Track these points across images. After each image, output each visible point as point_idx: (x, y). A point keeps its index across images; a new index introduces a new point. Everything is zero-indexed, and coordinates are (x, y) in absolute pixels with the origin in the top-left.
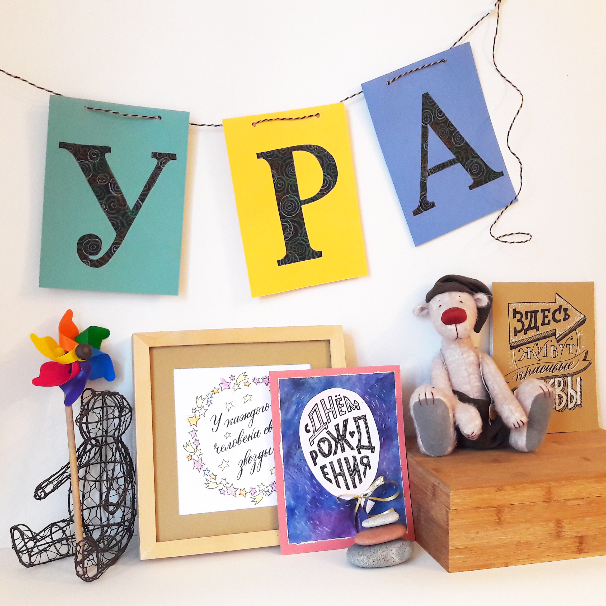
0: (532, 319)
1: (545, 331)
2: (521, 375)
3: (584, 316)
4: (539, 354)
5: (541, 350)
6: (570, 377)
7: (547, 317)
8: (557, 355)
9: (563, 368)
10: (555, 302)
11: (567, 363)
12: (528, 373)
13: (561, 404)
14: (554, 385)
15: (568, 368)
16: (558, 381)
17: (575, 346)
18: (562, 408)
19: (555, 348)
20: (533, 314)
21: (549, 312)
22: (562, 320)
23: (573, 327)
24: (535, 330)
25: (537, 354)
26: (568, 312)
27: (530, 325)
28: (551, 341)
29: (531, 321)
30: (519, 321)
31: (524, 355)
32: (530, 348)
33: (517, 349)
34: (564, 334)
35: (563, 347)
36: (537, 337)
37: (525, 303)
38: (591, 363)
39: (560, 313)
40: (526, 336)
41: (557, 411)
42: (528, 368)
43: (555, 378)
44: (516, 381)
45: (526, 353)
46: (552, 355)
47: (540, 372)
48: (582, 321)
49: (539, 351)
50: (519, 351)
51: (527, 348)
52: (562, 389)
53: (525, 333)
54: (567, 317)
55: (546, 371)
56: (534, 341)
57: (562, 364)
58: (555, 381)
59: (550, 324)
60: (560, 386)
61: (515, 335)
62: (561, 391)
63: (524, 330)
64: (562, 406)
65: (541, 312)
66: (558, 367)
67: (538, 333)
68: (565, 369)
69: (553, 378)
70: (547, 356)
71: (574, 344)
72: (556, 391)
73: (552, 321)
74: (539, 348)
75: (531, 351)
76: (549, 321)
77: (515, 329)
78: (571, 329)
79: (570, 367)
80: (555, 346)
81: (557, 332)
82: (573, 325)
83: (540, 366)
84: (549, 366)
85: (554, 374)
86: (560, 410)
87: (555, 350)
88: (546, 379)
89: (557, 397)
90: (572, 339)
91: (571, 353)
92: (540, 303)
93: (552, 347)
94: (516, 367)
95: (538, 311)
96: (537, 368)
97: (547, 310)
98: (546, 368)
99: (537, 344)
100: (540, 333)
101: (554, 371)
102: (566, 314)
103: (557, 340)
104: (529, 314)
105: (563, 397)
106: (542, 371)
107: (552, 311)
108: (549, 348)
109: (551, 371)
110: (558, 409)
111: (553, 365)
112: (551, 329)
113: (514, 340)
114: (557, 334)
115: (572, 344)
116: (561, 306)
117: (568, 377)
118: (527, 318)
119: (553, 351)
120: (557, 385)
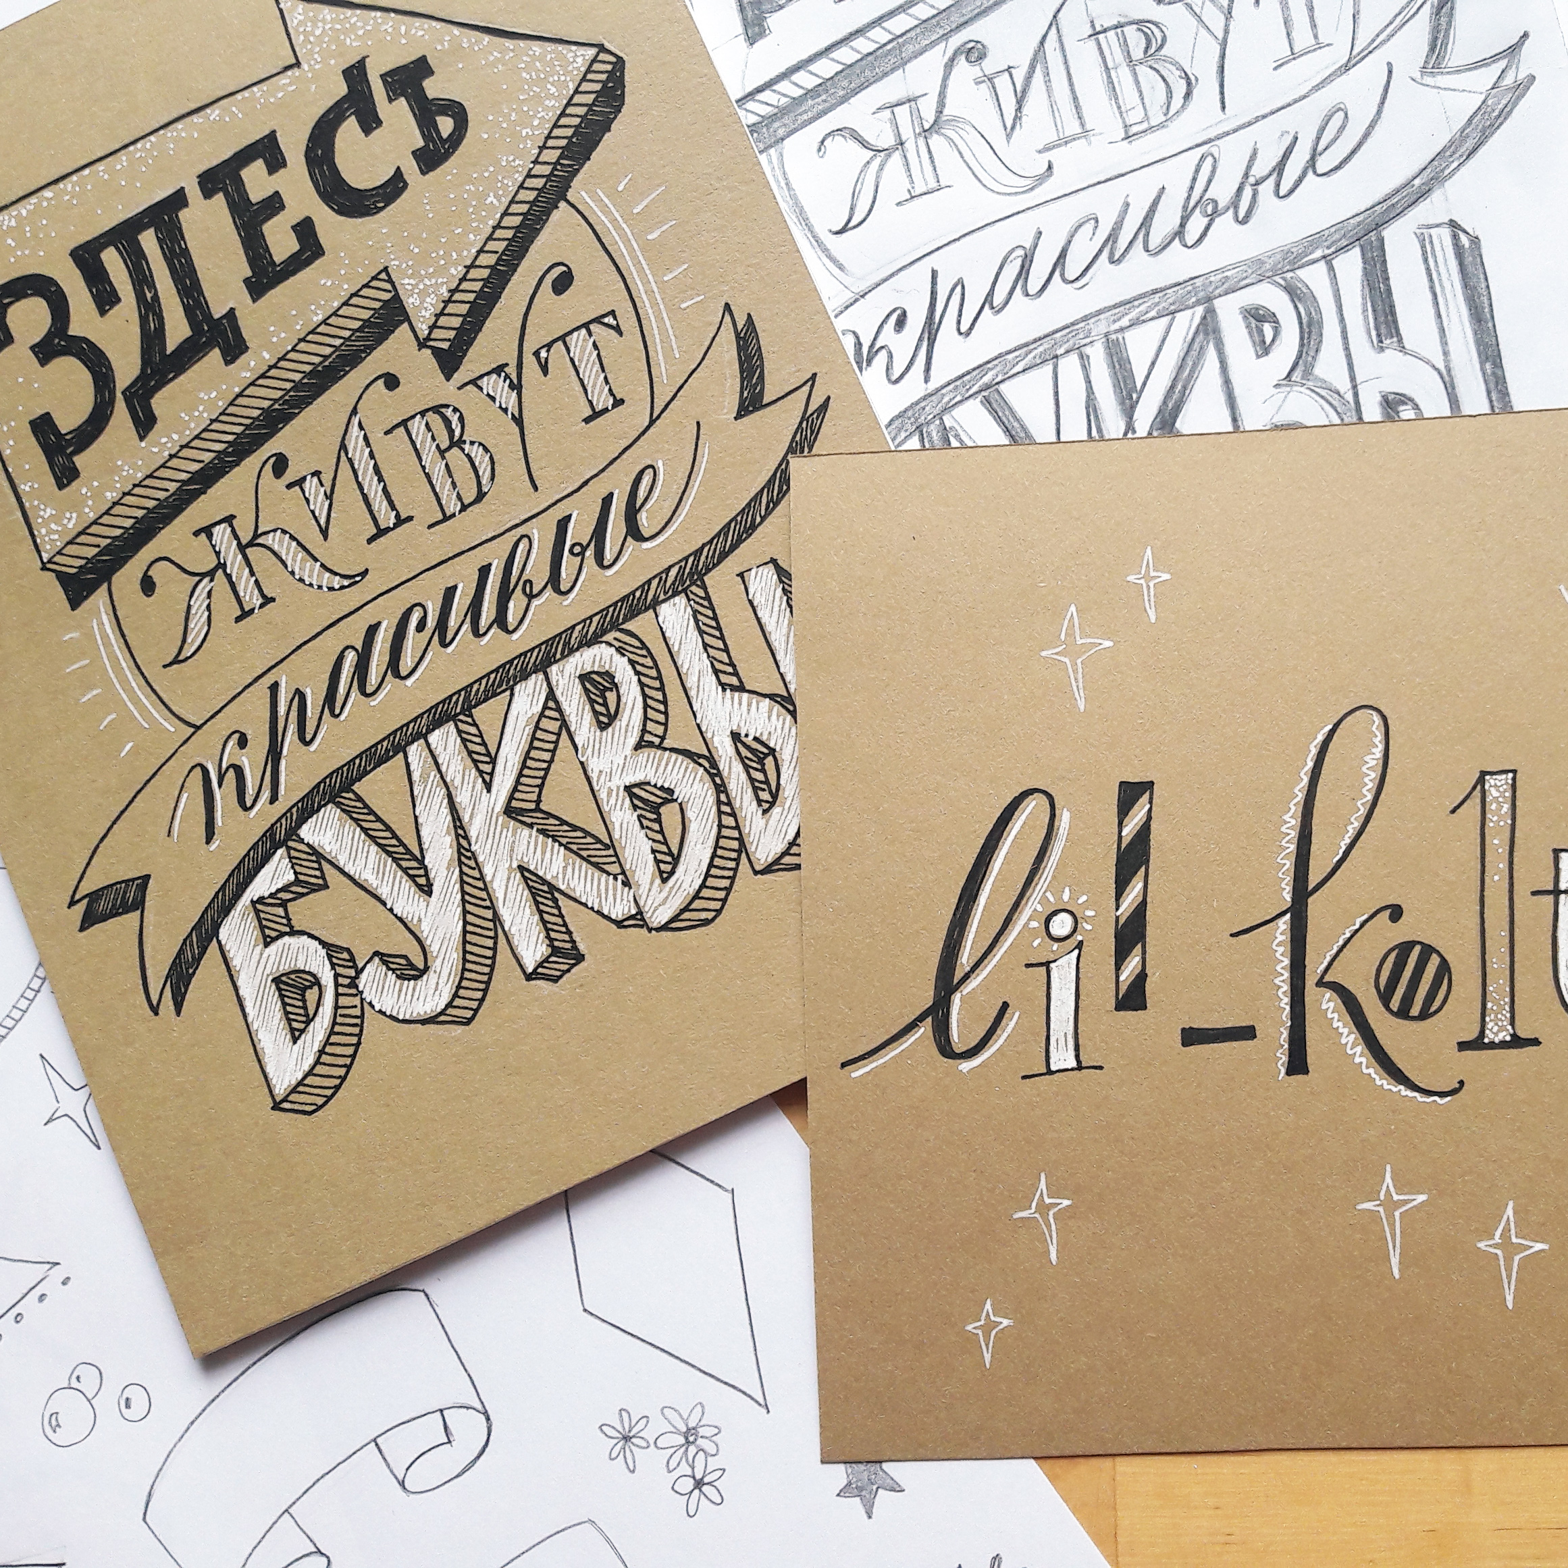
0: (152, 286)
1: (300, 328)
2: (239, 770)
3: (592, 52)
4: (325, 533)
5: (329, 497)
6: (680, 600)
7: (274, 204)
8: (485, 480)
9: (589, 553)
10: (298, 64)
11: (607, 501)
12: (292, 728)
13: (676, 860)
14: (554, 726)
15: (633, 531)
16: (584, 678)
17: (618, 329)
18: (703, 886)
19: (447, 422)
20: (148, 241)
21: (276, 162)
22: (411, 169)
23: (530, 183)
24: (216, 352)
25: (312, 537)
26: (433, 88)
27: (152, 337)
28: (392, 382)
29: (150, 309)
30: (45, 351)
31: (199, 603)
32: (229, 520)
33: (128, 576)
34: (473, 274)
35: (517, 387)
36: (252, 409)
37: (47, 193)
38: (824, 407)
39: (370, 122)
40: (163, 441)
41: (664, 928)
42: (274, 688)
43: (543, 666)
44: (210, 836)
45: (211, 574)
46: (446, 492)
47: (397, 675)
48: (589, 99)
49: (320, 505)
50: (148, 585)
51: (207, 531)
52: (644, 731)
53: (145, 423)
54: (446, 125)
55: (444, 644)
56: (241, 449)
57: (563, 524)
58: (551, 695)
59: (318, 252)
60: (613, 718)
61: (65, 475)
62: (638, 747)
63: (120, 406)
64: (689, 874)
65: (208, 194)
66: (538, 571)
67: (248, 376)
68: (609, 556)
69: (525, 677)
70: (400, 521)
71: (598, 320)
72: (594, 766)
73: (328, 222)
74: (311, 485)
75: (251, 544)
76: (305, 230)
77: (43, 426)
78: (524, 208)
79: (643, 518)
80: (437, 409)
81: (405, 284)
82: (522, 164)
83: (372, 630)
84: (450, 592)
85: (523, 639)
86: (686, 909)
87: (458, 443)
88: (468, 709)
89: (623, 818)
90: (563, 283)
91: (602, 400)
92: (168, 133)
93: (417, 426)
94: (169, 725)
95: (178, 200)
96: (351, 658)
97: (244, 157)
98: (431, 623)
99: (280, 464)
100: (268, 357)
101: (512, 618)
102: (426, 111)
103: (437, 352)
104: (111, 259)
105: (681, 793)
106: (407, 662)
107: (294, 148)
108: (393, 450)
109: (484, 622)
110: (661, 916)
111: (484, 571)
112: (347, 288)
113: (72, 524)
114: (410, 302)
115: (586, 325)
116: (356, 74)
117: (665, 609)
118: (105, 299)
119: (442, 453)
120: (588, 716)
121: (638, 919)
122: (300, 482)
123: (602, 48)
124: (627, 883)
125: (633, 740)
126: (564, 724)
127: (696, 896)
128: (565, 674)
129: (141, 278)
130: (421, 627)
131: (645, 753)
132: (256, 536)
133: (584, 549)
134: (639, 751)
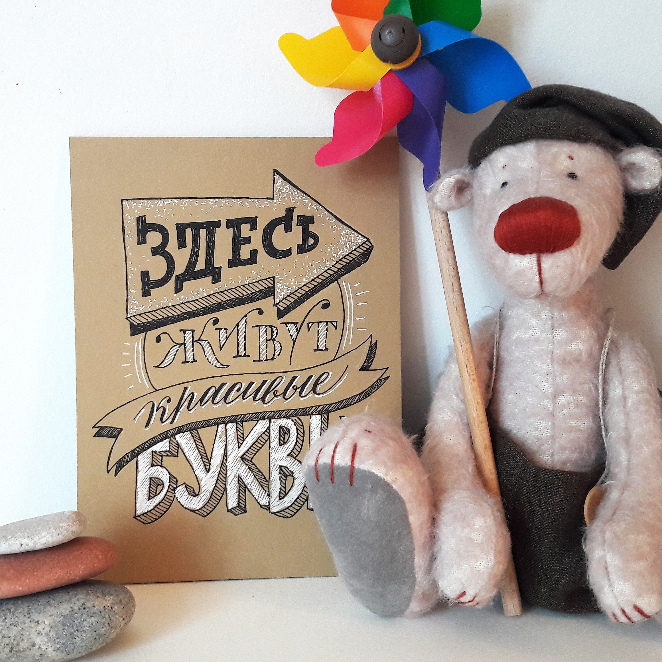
0: (198, 247)
1: (240, 283)
2: (164, 410)
3: (365, 240)
4: (221, 349)
5: (227, 338)
6: (319, 417)
7: (247, 240)
8: (276, 355)
9: (298, 390)
10: (273, 199)
11: (310, 377)
12: (186, 404)
13: (286, 494)
14: (266, 438)
15: (314, 390)
16: (281, 427)
17: (336, 328)
18: (291, 506)
19: (273, 332)
20: (203, 232)
21: (253, 228)
22: (294, 250)
23: (329, 271)
24: (210, 278)
25: (216, 349)
26: (312, 228)
27: (192, 264)
28: (261, 312)
29: (195, 254)
30: (155, 251)
31: (172, 352)
32: (193, 331)
33: (153, 334)
34: (300, 291)
35: (298, 331)
36: (214, 300)
37: (176, 201)
38: (387, 378)
39: (288, 229)
40: (181, 297)
41: (274, 513)
42: (186, 389)
43: (270, 418)
44: (147, 425)
45: (180, 345)
46: (263, 353)
47: (225, 401)
48: (358, 254)
49: (223, 339)
50: (158, 339)
51: (185, 331)
52: (292, 451)
53: (178, 289)
54: (311, 241)
55: (243, 398)
56: (205, 311)
57: (294, 378)
58: (269, 428)
59: (255, 262)
60: (284, 443)
61: (146, 293)
62: (288, 455)
63: (173, 279)
64: (288, 501)
65: (228, 227)
66: (281, 388)
67: (217, 290)
68: (303, 394)
69: (263, 419)
70: (245, 355)
71: (331, 322)
72: (273, 455)
73: (262, 254)
74: (223, 332)
75: (196, 341)
76: (254, 253)
77: (145, 274)
78: (324, 278)
79: (319, 387)
80: (271, 327)
81: (278, 285)
82: (329, 264)
83: (223, 384)
84: (252, 384)
85: (267, 407)
86: (283, 511)
87: (274, 340)
88: (242, 421)
89: (275, 475)
90: (326, 306)
91: (322, 346)
92: (223, 201)
93: (263, 329)
94: (148, 386)
95: (218, 224)
96: (213, 390)
97: (245, 220)
98: (242, 390)
99: (216, 321)
100: (226, 287)
101: (267, 399)
102: (307, 234)
103: (278, 309)
104: (189, 232)
105: (296, 475)
106: (230, 398)
107: (261, 225)
108: (253, 333)
109: (258, 397)
110: (274, 510)
111: (265, 382)
112: (260, 277)
113: (142, 309)
114: (277, 291)
115: (327, 322)
116: (290, 211)
117: (314, 417)
118: (182, 244)
119: (267, 340)
120: (277, 439)
121: (267, 507)
122: (220, 330)
123: (368, 240)
124: (268, 495)
125: (288, 452)
126: (269, 438)
127: (288, 508)
128: (276, 424)
129: (196, 244)
130: (238, 390)
131: (289, 458)
132: (199, 340)
133: (297, 388)
134: (288, 457)
